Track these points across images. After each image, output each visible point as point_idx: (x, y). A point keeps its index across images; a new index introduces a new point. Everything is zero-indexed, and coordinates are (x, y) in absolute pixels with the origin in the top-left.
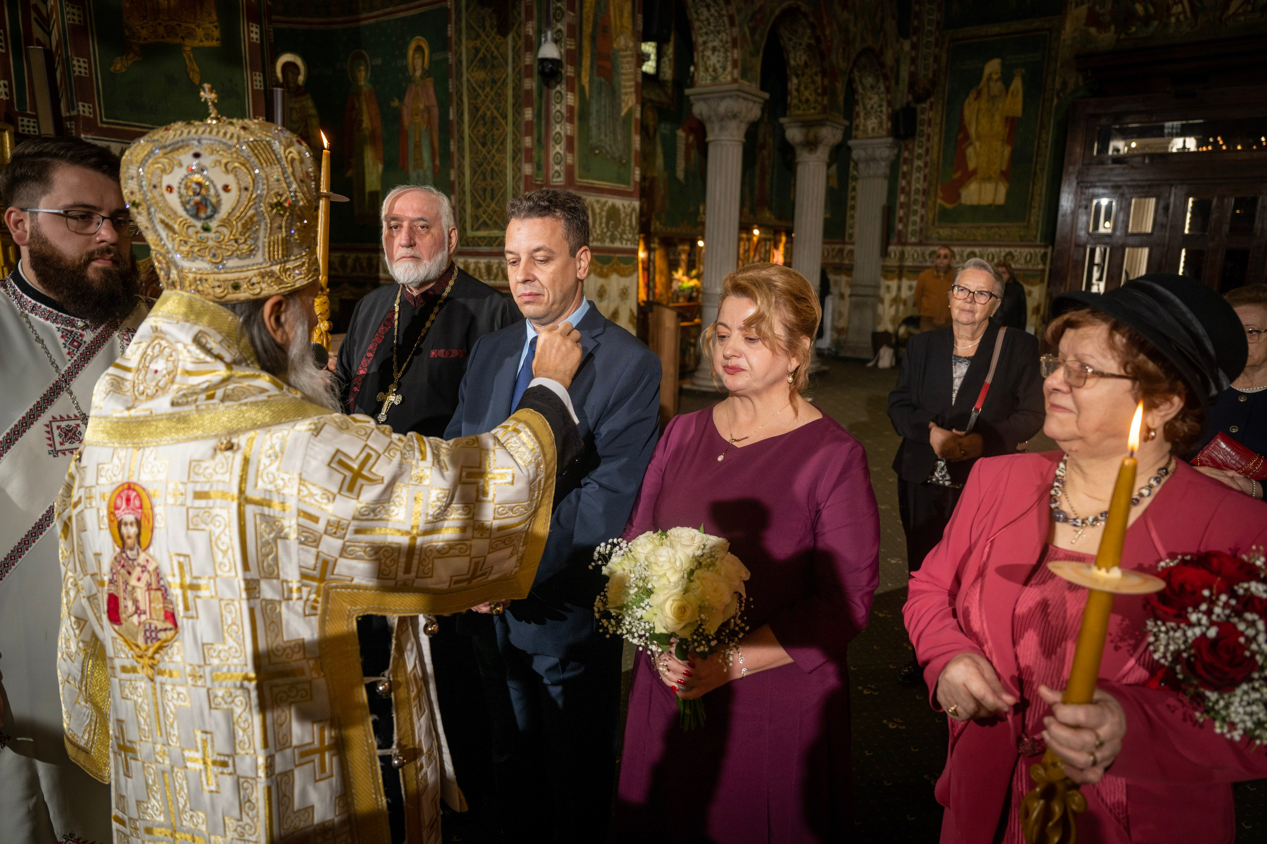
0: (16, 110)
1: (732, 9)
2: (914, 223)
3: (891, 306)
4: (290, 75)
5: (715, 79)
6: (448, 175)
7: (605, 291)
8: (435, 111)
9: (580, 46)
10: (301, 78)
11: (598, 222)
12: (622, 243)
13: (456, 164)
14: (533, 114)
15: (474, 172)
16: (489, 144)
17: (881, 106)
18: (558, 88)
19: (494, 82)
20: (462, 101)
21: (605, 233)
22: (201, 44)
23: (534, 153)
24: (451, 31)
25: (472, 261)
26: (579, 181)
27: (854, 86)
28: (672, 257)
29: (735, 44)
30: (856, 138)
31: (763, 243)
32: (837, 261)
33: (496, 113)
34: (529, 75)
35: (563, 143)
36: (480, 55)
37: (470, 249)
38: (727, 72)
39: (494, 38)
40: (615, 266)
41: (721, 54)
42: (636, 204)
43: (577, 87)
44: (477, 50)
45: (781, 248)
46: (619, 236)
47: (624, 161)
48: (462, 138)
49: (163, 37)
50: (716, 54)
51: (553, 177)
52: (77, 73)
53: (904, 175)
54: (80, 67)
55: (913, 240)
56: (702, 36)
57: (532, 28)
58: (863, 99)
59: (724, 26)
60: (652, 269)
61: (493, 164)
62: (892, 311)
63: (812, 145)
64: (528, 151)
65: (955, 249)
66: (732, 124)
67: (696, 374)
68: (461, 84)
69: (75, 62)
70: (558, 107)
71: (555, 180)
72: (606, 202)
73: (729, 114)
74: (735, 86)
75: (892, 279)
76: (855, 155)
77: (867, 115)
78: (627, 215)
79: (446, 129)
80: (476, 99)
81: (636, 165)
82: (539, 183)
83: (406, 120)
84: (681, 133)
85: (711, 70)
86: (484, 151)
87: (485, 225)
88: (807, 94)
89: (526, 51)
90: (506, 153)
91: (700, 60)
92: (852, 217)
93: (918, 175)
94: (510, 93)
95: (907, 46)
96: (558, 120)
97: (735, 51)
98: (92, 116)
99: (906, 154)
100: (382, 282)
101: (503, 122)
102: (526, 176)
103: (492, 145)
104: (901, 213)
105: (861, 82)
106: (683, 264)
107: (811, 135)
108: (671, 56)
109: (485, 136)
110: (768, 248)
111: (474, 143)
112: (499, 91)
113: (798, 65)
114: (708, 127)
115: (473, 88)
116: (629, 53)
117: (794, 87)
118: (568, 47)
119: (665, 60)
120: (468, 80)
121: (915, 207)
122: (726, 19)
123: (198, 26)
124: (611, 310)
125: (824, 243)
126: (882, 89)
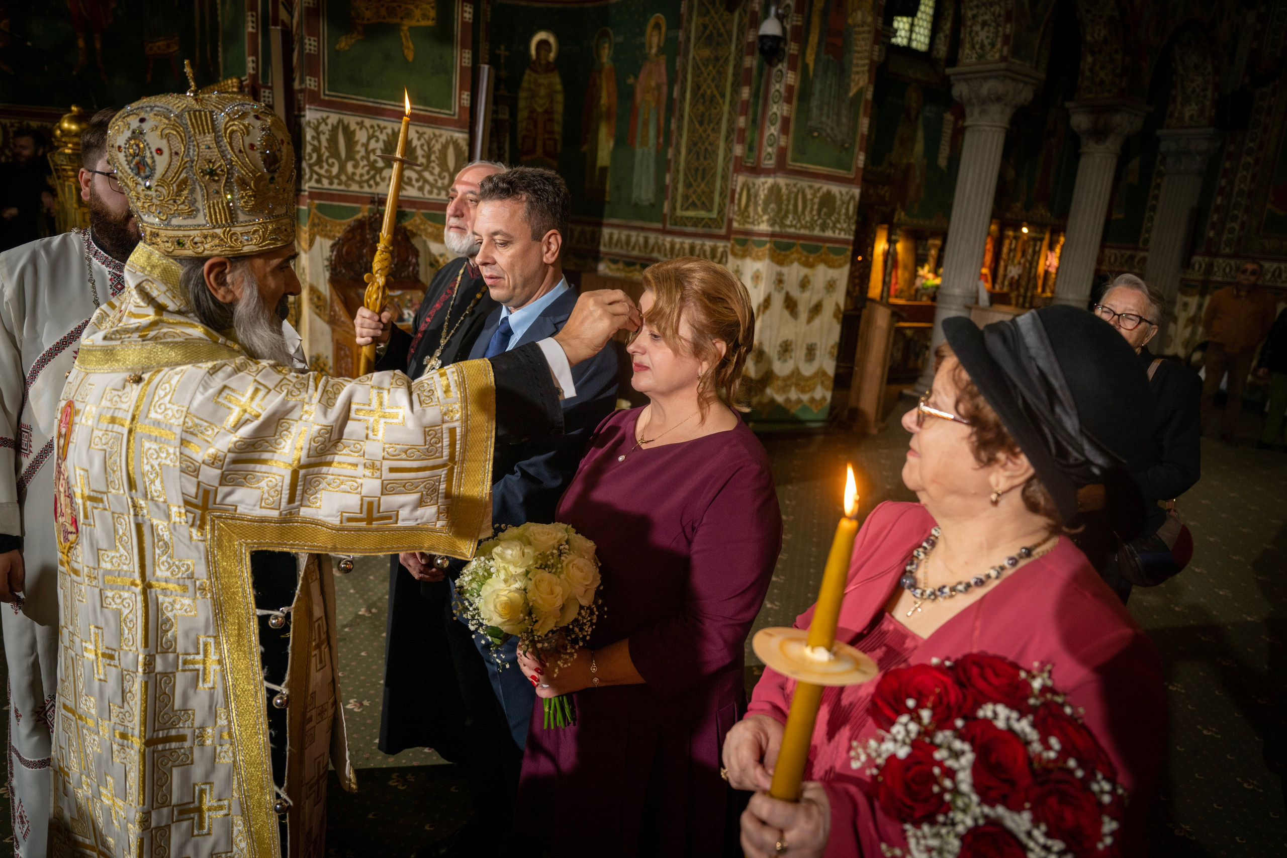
0: (260, 82)
2: (1232, 230)
3: (1186, 326)
4: (543, 52)
5: (980, 57)
6: (666, 153)
7: (809, 282)
8: (665, 89)
9: (808, 23)
10: (552, 55)
11: (808, 209)
12: (834, 232)
13: (674, 142)
14: (750, 93)
15: (689, 151)
16: (706, 123)
17: (1205, 90)
18: (780, 66)
19: (717, 59)
20: (686, 79)
21: (816, 221)
22: (418, 24)
23: (747, 134)
24: (683, 8)
25: (678, 240)
26: (794, 165)
28: (920, 251)
29: (1009, 17)
30: (1168, 127)
31: (1032, 243)
33: (716, 92)
34: (752, 53)
35: (778, 125)
36: (708, 32)
37: (677, 228)
38: (995, 50)
39: (722, 15)
40: (823, 256)
41: (992, 29)
42: (857, 192)
43: (800, 65)
44: (705, 27)
45: (1058, 250)
46: (831, 224)
47: (847, 145)
48: (682, 116)
49: (384, 18)
50: (986, 29)
51: (765, 159)
52: (307, 51)
53: (1226, 173)
54: (310, 45)
55: (1228, 250)
56: (972, 9)
57: (759, 3)
58: (1182, 80)
60: (890, 263)
61: (707, 144)
62: (1187, 332)
63: (1100, 134)
64: (742, 131)
65: (1267, 265)
66: (995, 109)
67: (921, 380)
68: (687, 61)
69: (307, 41)
70: (778, 86)
71: (766, 162)
72: (821, 188)
73: (992, 96)
74: (1003, 65)
75: (1192, 295)
76: (1163, 148)
77: (1186, 100)
78: (843, 203)
79: (671, 107)
80: (699, 77)
81: (861, 150)
82: (749, 165)
83: (639, 98)
84: (949, 117)
85: (977, 47)
86: (701, 130)
87: (694, 205)
88: (1102, 74)
89: (751, 27)
90: (720, 133)
91: (967, 35)
92: (1151, 219)
93: (1245, 173)
94: (730, 71)
95: (1251, 18)
96: (776, 100)
97: (1008, 26)
98: (316, 89)
99: (1232, 148)
100: (601, 255)
101: (721, 101)
102: (736, 157)
103: (709, 124)
104: (1215, 218)
105: (1183, 61)
106: (932, 261)
107: (1102, 122)
108: (948, 32)
109: (703, 115)
110: (1037, 248)
111: (692, 121)
112: (721, 69)
113: (1095, 41)
114: (968, 110)
115: (698, 66)
116: (866, 28)
117: (1087, 67)
118: (794, 23)
119: (941, 35)
120: (694, 58)
121: (1236, 212)
123: (417, 7)
124: (814, 301)
125: (1103, 246)
126: (1209, 69)
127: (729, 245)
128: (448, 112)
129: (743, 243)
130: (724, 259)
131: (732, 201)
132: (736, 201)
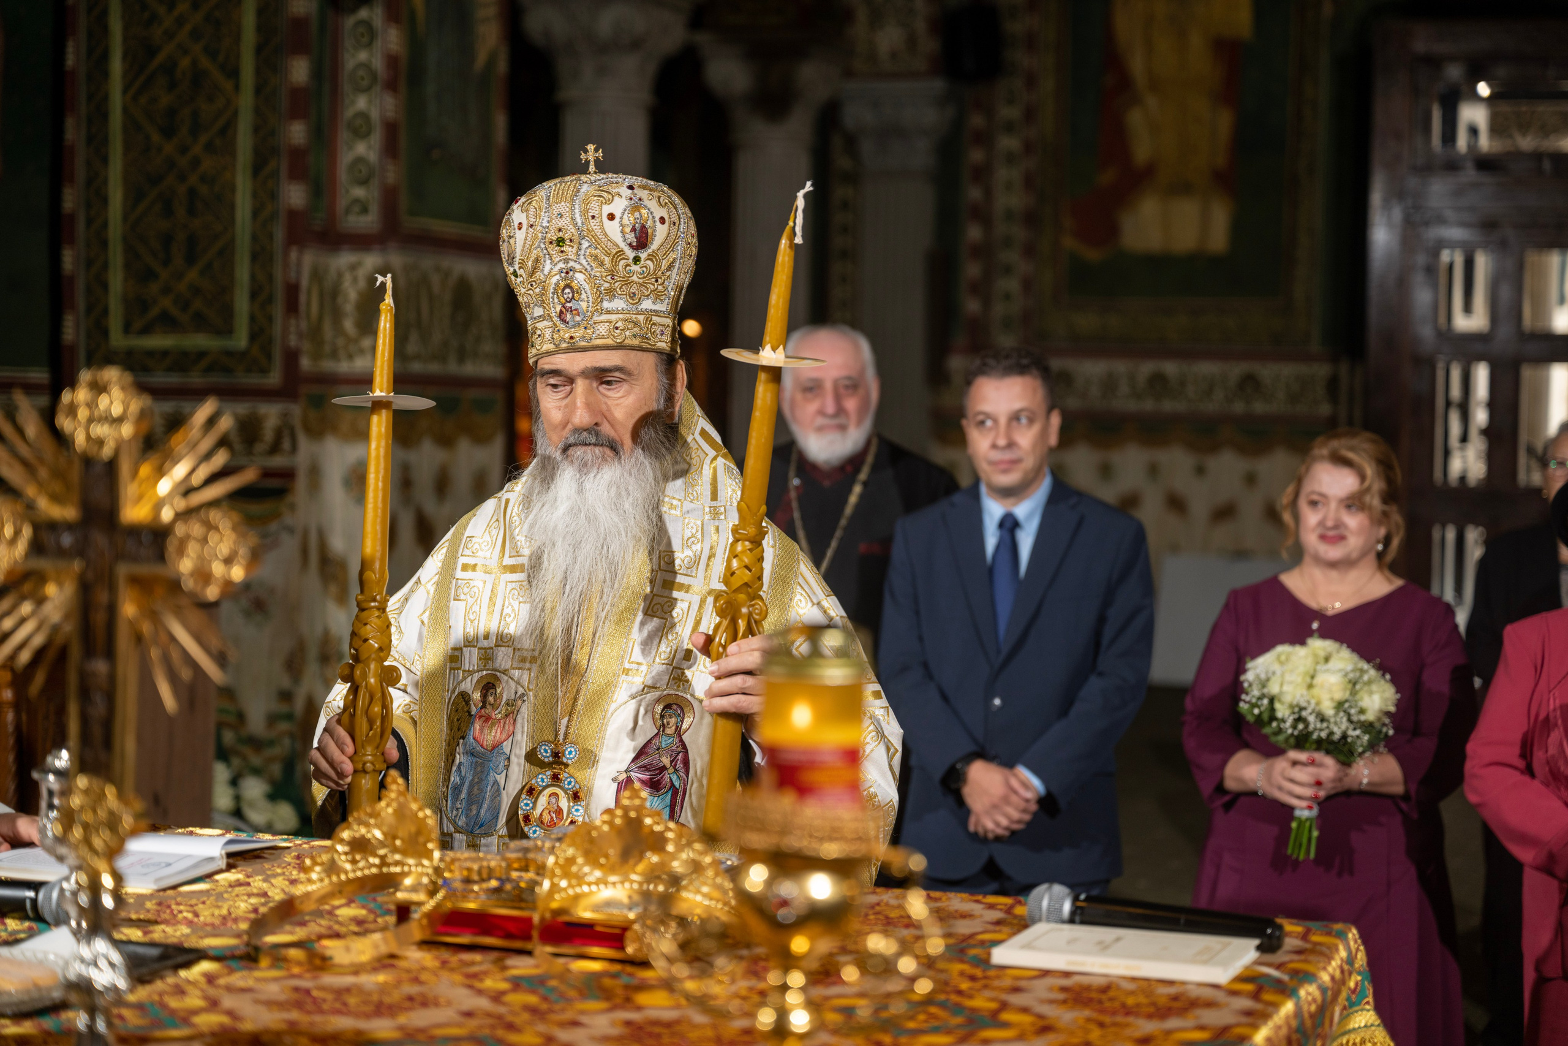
7: (449, 479)
11: (437, 315)
12: (477, 363)
13: (80, 172)
14: (308, 70)
15: (135, 195)
16: (184, 131)
18: (363, 13)
20: (105, 30)
23: (307, 159)
26: (412, 223)
30: (849, 73)
33: (205, 63)
35: (377, 138)
40: (464, 419)
43: (404, 11)
46: (470, 347)
48: (101, 113)
51: (349, 214)
53: (976, 174)
61: (193, 180)
63: (772, 102)
64: (297, 155)
71: (352, 220)
72: (450, 268)
77: (876, 18)
80: (147, 25)
81: (499, 180)
82: (317, 227)
86: (169, 148)
87: (168, 323)
90: (234, 156)
93: (1009, 173)
94: (249, 20)
96: (363, 85)
101: (228, 85)
102: (289, 211)
103: (193, 134)
104: (972, 270)
107: (774, 79)
109: (172, 112)
111: (139, 127)
112: (218, 14)
114: (564, 67)
121: (1008, 257)
127: (296, 410)
129: (319, 402)
130: (286, 444)
131: (292, 306)
132: (302, 307)
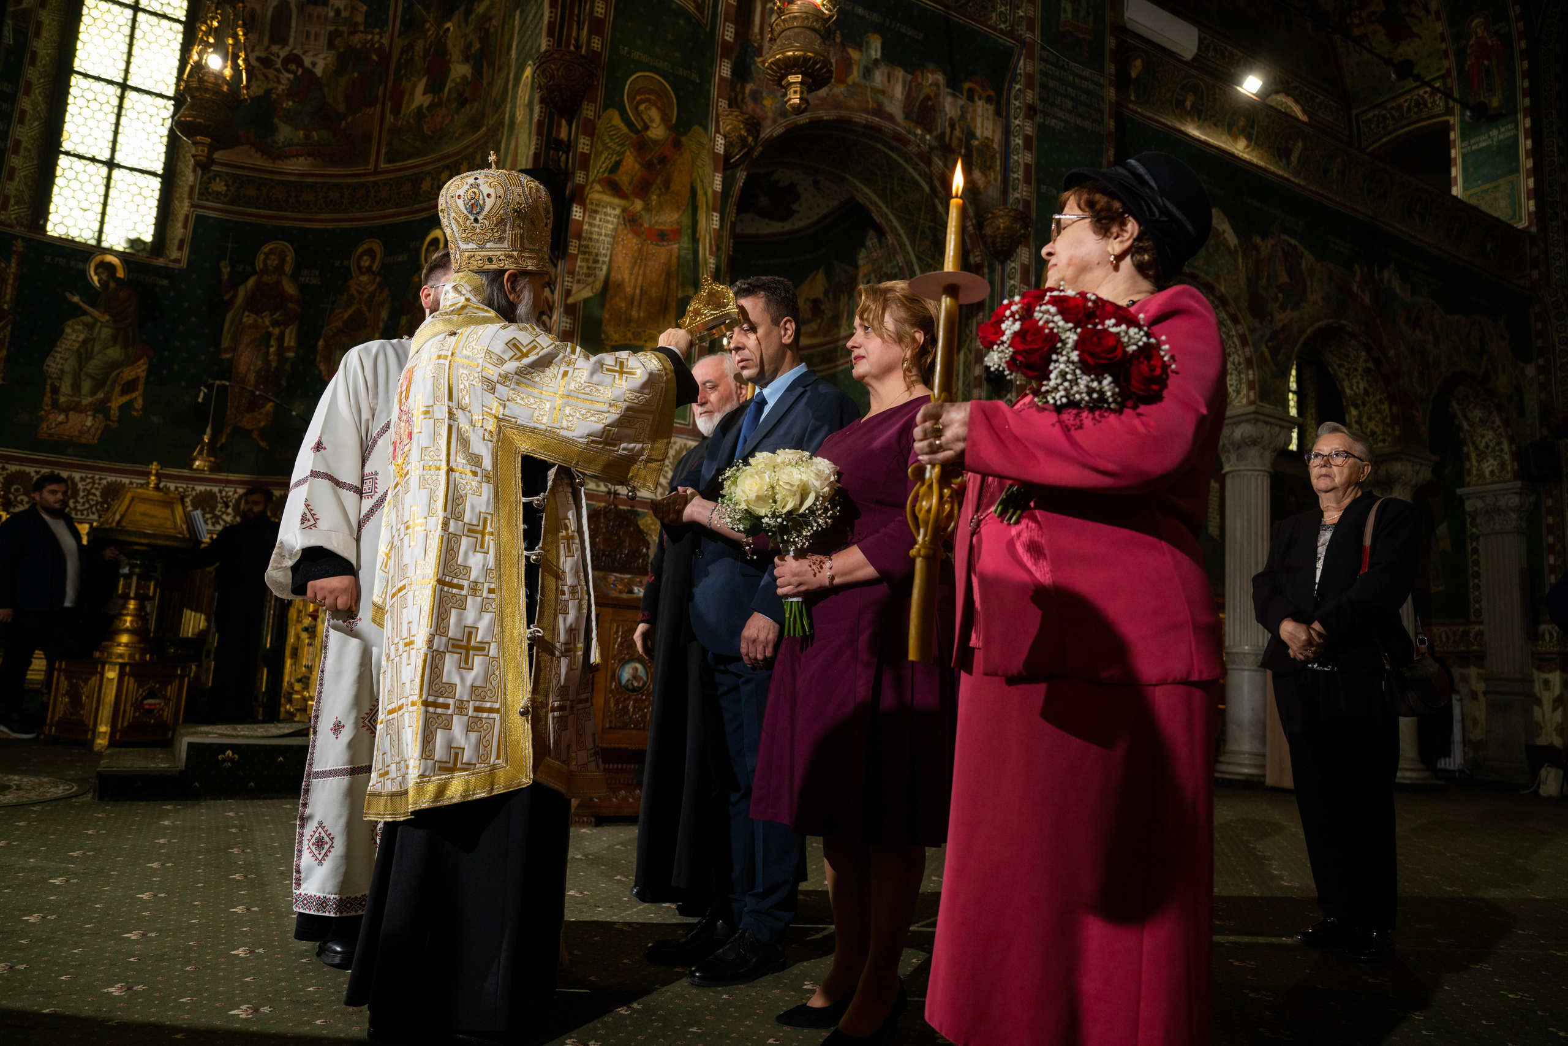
1: (1241, 329)
3: (1554, 709)
17: (1499, 443)
27: (1457, 422)
29: (1249, 363)
30: (1469, 485)
32: (1462, 648)
38: (1242, 395)
53: (1551, 530)
58: (1471, 436)
59: (1235, 347)
62: (1558, 717)
66: (1253, 453)
74: (1252, 408)
75: (1550, 671)
76: (1469, 506)
77: (1482, 456)
88: (1371, 425)
92: (1477, 587)
95: (1530, 370)
97: (1251, 372)
99: (1550, 502)
105: (1465, 417)
107: (1382, 472)
113: (1356, 394)
117: (1353, 420)
122: (1236, 340)
126: (1498, 422)
128: (683, 422)
